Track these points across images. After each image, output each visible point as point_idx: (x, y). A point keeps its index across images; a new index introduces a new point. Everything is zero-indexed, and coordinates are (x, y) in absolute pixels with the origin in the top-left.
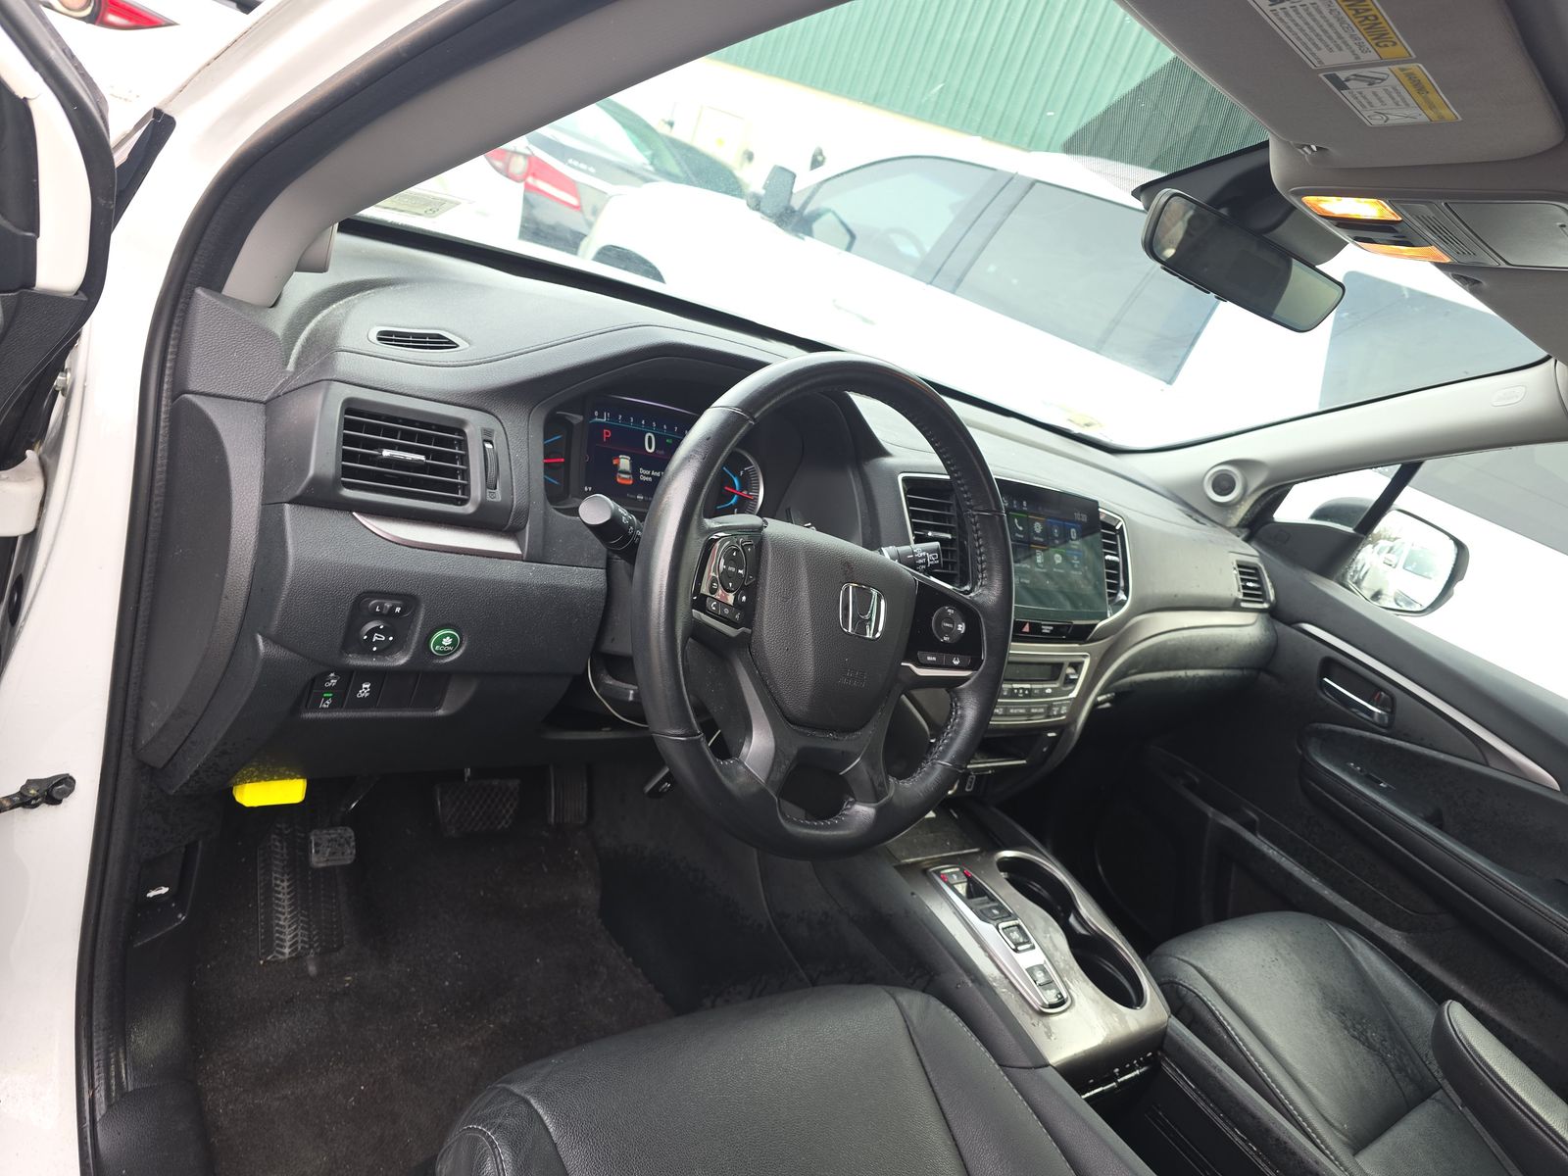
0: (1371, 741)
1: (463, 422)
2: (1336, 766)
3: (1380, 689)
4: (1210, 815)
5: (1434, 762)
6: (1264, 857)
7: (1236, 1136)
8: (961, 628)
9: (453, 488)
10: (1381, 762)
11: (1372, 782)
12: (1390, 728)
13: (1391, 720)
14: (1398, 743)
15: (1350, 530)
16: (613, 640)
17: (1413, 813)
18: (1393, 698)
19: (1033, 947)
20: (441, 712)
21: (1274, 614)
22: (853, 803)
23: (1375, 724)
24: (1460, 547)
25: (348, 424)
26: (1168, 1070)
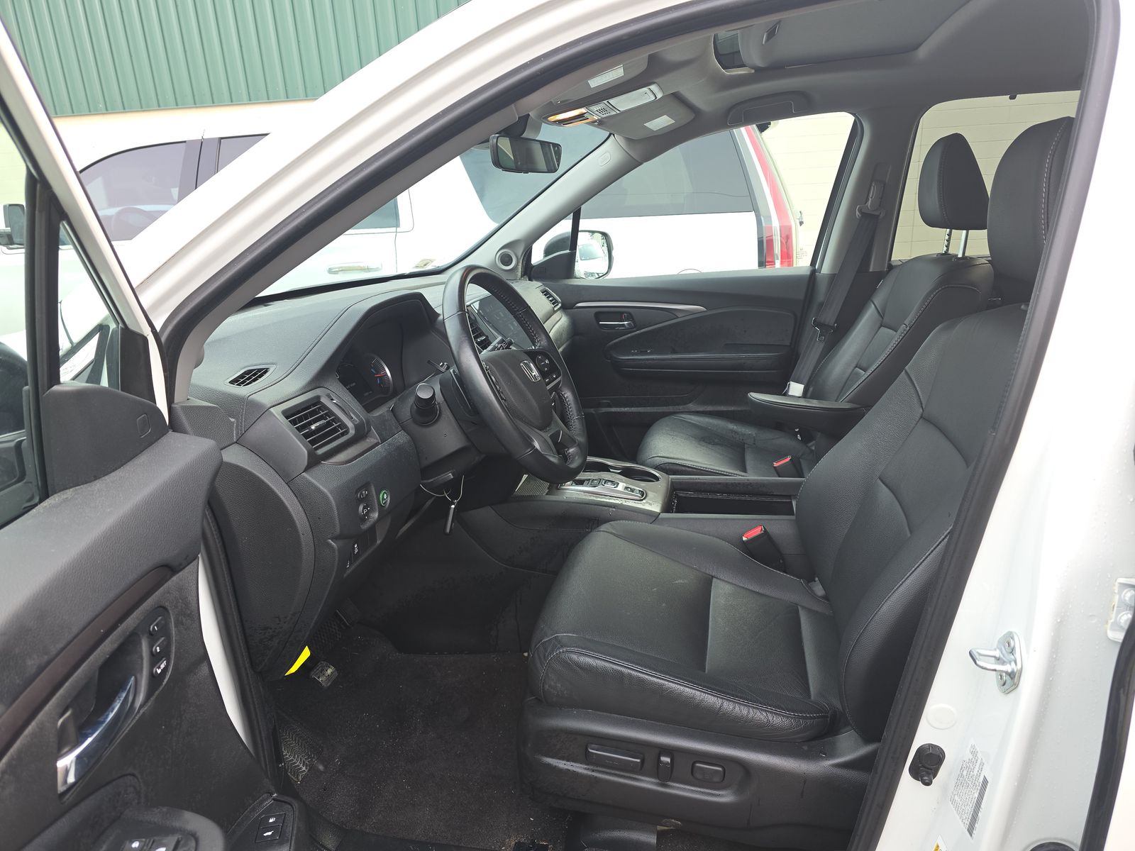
0: (633, 337)
1: (318, 397)
2: (628, 356)
3: (622, 313)
4: (594, 412)
5: (660, 329)
6: (625, 413)
7: (719, 496)
8: (547, 361)
9: (335, 430)
10: (642, 342)
11: (645, 353)
12: (636, 326)
13: (634, 322)
14: (642, 331)
15: (568, 251)
16: (426, 458)
17: (667, 354)
18: (630, 314)
19: (618, 484)
20: (379, 542)
21: (565, 308)
22: (568, 450)
23: (628, 329)
24: (604, 235)
25: (294, 422)
26: (681, 495)
